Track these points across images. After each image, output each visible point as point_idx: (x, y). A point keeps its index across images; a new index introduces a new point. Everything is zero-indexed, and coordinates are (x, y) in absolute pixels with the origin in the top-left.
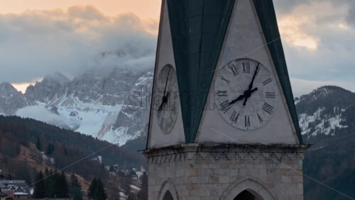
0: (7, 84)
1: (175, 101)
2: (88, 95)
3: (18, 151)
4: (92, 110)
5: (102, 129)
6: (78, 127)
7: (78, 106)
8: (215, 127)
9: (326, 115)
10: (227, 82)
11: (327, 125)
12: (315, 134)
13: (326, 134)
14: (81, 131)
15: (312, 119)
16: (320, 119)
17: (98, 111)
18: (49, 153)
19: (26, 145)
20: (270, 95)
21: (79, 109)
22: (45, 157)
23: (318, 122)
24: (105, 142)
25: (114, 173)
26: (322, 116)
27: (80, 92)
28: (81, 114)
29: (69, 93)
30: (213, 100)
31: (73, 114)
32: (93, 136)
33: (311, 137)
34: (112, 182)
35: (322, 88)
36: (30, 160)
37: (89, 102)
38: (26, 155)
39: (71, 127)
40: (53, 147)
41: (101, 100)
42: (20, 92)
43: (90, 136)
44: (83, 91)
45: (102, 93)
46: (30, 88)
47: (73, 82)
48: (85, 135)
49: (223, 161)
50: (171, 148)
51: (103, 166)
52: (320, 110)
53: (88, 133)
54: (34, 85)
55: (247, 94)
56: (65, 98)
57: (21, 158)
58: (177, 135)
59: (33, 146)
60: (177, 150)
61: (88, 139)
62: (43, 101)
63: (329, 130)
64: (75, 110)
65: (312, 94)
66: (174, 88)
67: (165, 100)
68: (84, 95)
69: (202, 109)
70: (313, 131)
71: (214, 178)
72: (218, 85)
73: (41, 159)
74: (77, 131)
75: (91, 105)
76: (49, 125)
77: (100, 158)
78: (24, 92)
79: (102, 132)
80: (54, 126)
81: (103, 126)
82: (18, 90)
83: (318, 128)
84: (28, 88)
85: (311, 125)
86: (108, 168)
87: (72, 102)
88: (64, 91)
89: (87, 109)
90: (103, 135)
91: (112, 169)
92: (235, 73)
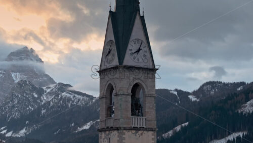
1: (115, 52)
8: (128, 60)
10: (132, 47)
20: (145, 52)
30: (128, 52)
55: (138, 51)
60: (116, 68)
66: (114, 48)
67: (109, 52)
72: (129, 47)
92: (135, 43)
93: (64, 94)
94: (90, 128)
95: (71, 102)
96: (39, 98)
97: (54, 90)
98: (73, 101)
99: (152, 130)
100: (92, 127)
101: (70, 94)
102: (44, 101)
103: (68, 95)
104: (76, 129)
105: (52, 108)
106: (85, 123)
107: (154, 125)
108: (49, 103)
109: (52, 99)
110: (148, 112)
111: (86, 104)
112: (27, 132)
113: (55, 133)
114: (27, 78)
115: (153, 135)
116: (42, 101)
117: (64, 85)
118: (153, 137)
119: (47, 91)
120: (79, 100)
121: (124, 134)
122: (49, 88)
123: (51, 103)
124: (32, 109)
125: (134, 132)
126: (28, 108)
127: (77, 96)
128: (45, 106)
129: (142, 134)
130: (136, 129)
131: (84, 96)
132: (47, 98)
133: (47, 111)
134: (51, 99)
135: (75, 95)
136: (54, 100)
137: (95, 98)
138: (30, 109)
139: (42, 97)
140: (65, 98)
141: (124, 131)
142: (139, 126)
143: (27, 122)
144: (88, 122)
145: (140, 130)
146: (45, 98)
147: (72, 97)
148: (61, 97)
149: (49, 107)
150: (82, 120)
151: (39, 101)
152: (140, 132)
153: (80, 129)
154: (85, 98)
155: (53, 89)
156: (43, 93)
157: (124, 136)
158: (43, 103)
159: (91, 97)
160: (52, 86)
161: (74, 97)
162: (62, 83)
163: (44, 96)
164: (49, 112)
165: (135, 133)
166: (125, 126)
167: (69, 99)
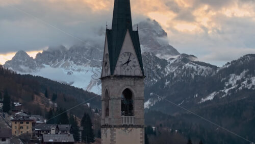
0: (23, 51)
1: (108, 64)
2: (80, 60)
3: (33, 99)
4: (83, 70)
5: (90, 85)
6: (73, 83)
7: (73, 68)
8: (118, 71)
9: (249, 75)
10: (122, 59)
11: (249, 82)
12: (240, 88)
13: (249, 88)
14: (76, 85)
15: (239, 78)
16: (244, 78)
17: (87, 71)
18: (54, 99)
19: (38, 94)
20: (135, 62)
21: (74, 70)
22: (51, 102)
23: (243, 80)
24: (92, 93)
25: (98, 114)
26: (246, 76)
27: (74, 58)
28: (75, 73)
29: (67, 58)
31: (69, 73)
32: (84, 89)
33: (238, 91)
34: (96, 120)
35: (246, 55)
36: (41, 104)
37: (81, 64)
38: (38, 100)
39: (68, 83)
40: (56, 95)
41: (89, 64)
42: (32, 58)
43: (82, 89)
44: (76, 57)
45: (90, 58)
46: (39, 55)
47: (69, 50)
48: (78, 88)
49: (121, 80)
50: (108, 77)
51: (90, 109)
52: (244, 72)
53: (80, 87)
54: (41, 52)
55: (128, 62)
56: (63, 62)
57: (35, 102)
58: (109, 73)
59: (43, 95)
61: (80, 91)
62: (48, 64)
63: (251, 85)
64: (70, 70)
65: (240, 60)
66: (108, 61)
67: (106, 63)
68: (77, 60)
69: (115, 66)
70: (239, 86)
71: (118, 85)
72: (120, 59)
73: (48, 104)
74: (72, 85)
75: (82, 67)
76: (53, 81)
77: (88, 104)
78: (34, 58)
79: (90, 86)
80: (56, 82)
81: (91, 82)
82: (31, 56)
83: (243, 84)
84: (38, 55)
85: (238, 82)
86: (94, 110)
87: (68, 65)
88: (63, 57)
89: (79, 70)
90: (91, 88)
91: (96, 111)
92: (125, 56)
93: (187, 65)
94: (214, 99)
95: (194, 73)
96: (163, 69)
97: (178, 61)
98: (197, 72)
99: (140, 126)
100: (215, 97)
101: (193, 64)
102: (168, 73)
103: (191, 66)
104: (200, 100)
105: (176, 79)
106: (209, 93)
107: (142, 122)
108: (172, 74)
109: (176, 71)
110: (137, 112)
111: (210, 75)
112: (151, 104)
113: (179, 104)
114: (151, 50)
115: (141, 131)
116: (165, 73)
117: (187, 56)
118: (141, 132)
119: (171, 63)
120: (203, 70)
121: (115, 131)
122: (172, 59)
123: (175, 74)
124: (156, 80)
125: (123, 129)
126: (151, 80)
127: (201, 67)
128: (168, 78)
129: (131, 130)
130: (126, 126)
131: (207, 66)
132: (171, 69)
133: (171, 82)
134: (174, 70)
135: (199, 66)
136: (177, 71)
137: (219, 68)
138: (154, 81)
139: (165, 69)
140: (189, 68)
141: (115, 128)
142: (128, 124)
143: (151, 94)
144: (212, 93)
145: (129, 127)
146: (169, 70)
147: (195, 67)
148: (185, 68)
149: (173, 78)
150: (206, 91)
151: (162, 73)
152: (129, 129)
153: (203, 100)
154: (209, 68)
155: (176, 60)
156: (167, 65)
157: (114, 132)
158: (166, 75)
159: (215, 68)
160: (176, 57)
161: (198, 67)
162: (185, 54)
163: (168, 68)
164: (173, 84)
165: (125, 130)
166: (115, 124)
167: (193, 70)
